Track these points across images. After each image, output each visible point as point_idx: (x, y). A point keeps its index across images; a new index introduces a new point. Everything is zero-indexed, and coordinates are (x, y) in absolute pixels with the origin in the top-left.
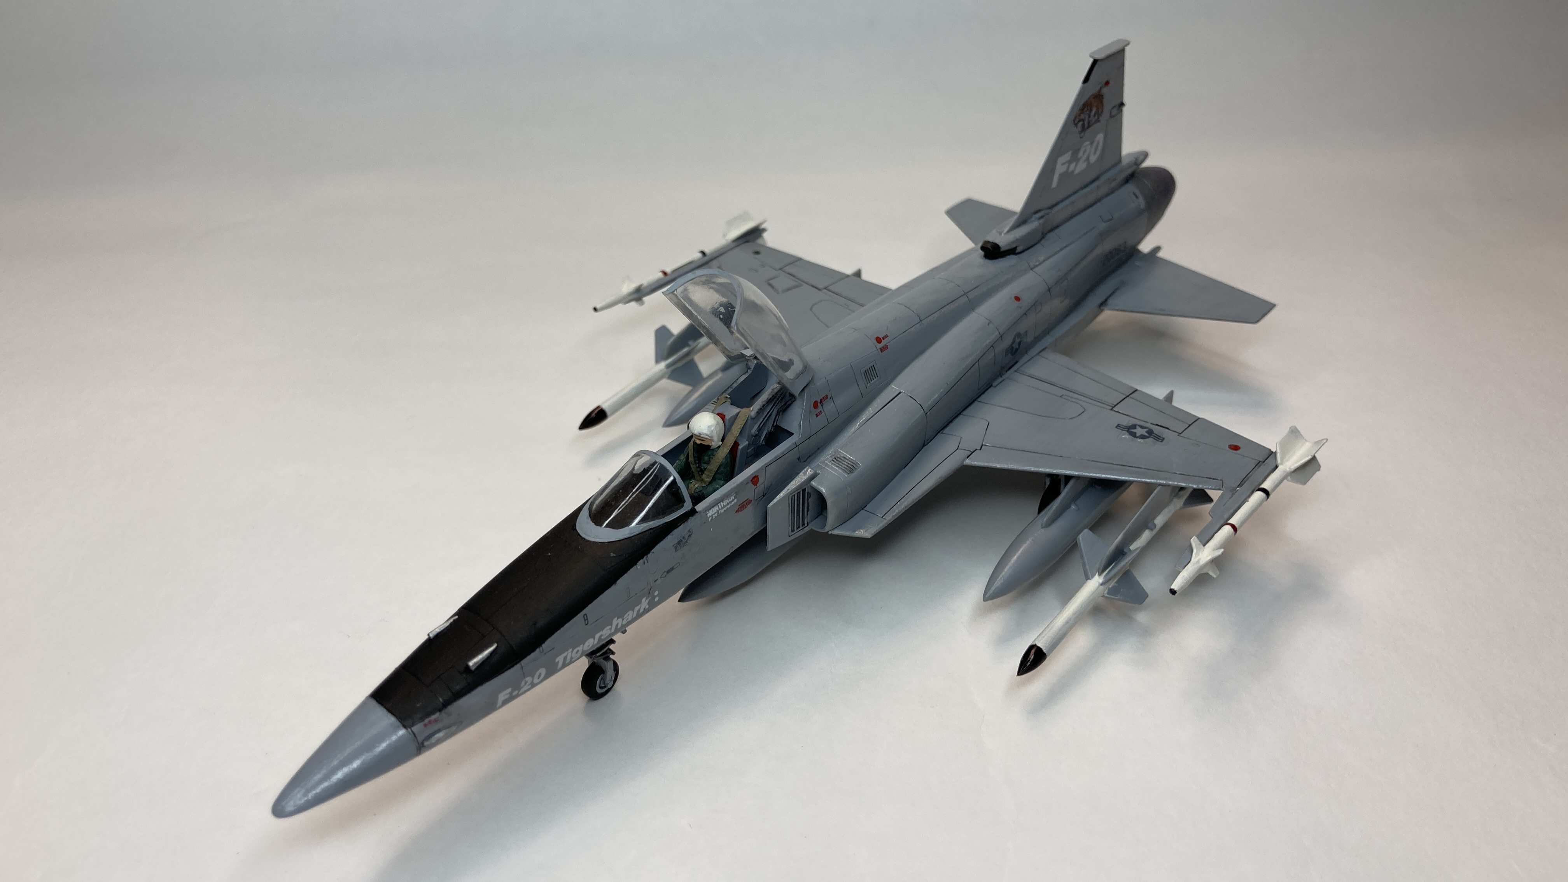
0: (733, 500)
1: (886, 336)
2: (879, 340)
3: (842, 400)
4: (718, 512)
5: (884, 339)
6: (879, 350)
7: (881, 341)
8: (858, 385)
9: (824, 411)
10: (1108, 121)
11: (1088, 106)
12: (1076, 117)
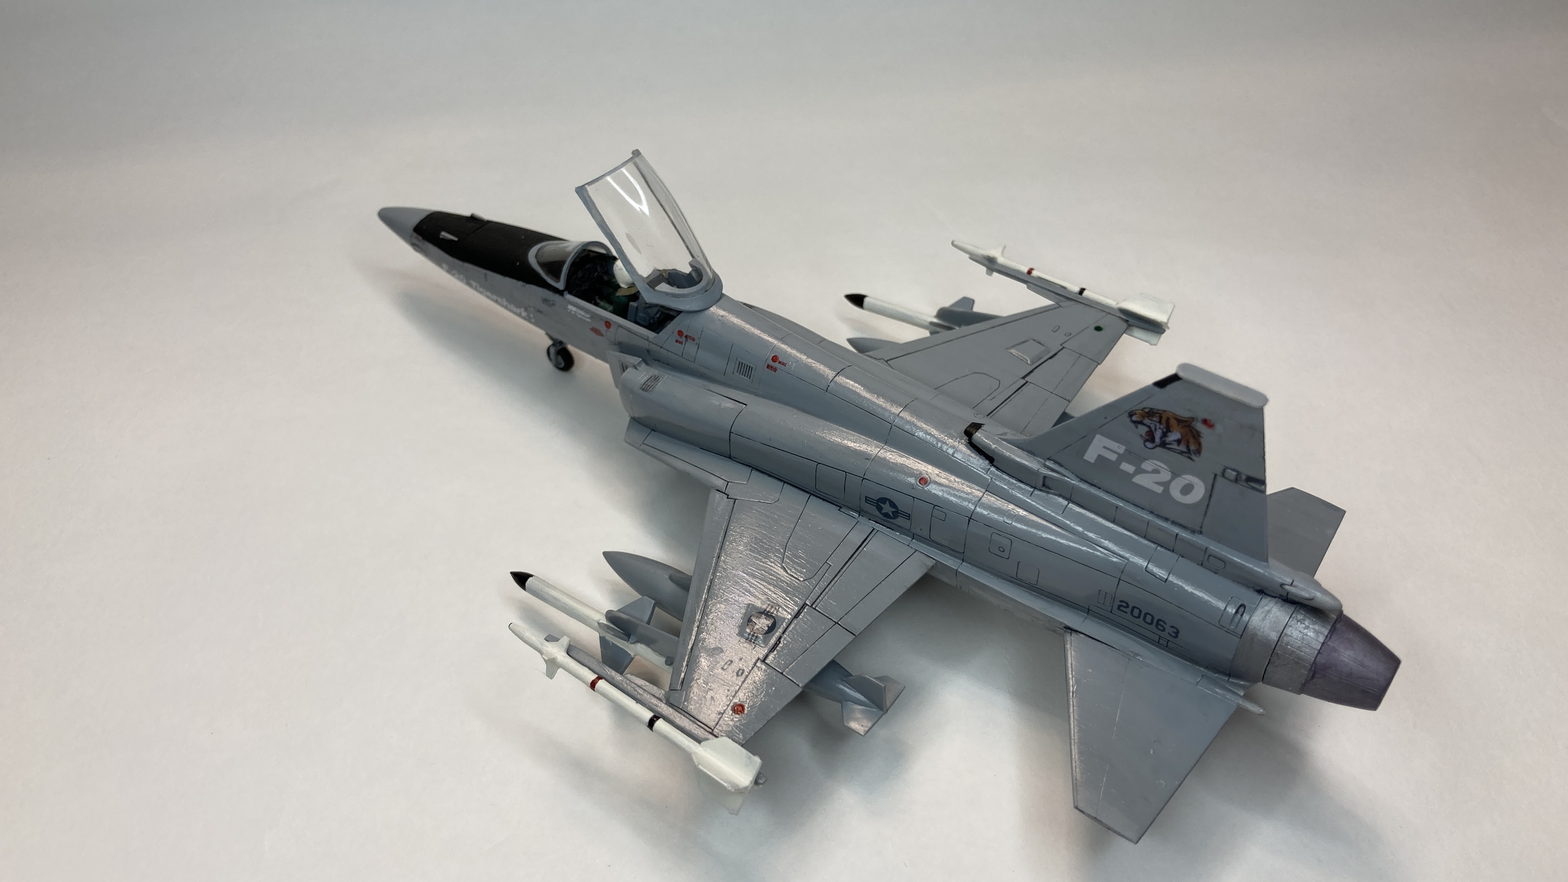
0: (587, 318)
1: (784, 364)
2: (775, 359)
3: (706, 358)
4: (576, 313)
5: (780, 363)
6: (766, 364)
7: (775, 362)
8: (727, 364)
9: (685, 345)
10: (1216, 475)
11: (1164, 421)
12: (1136, 414)
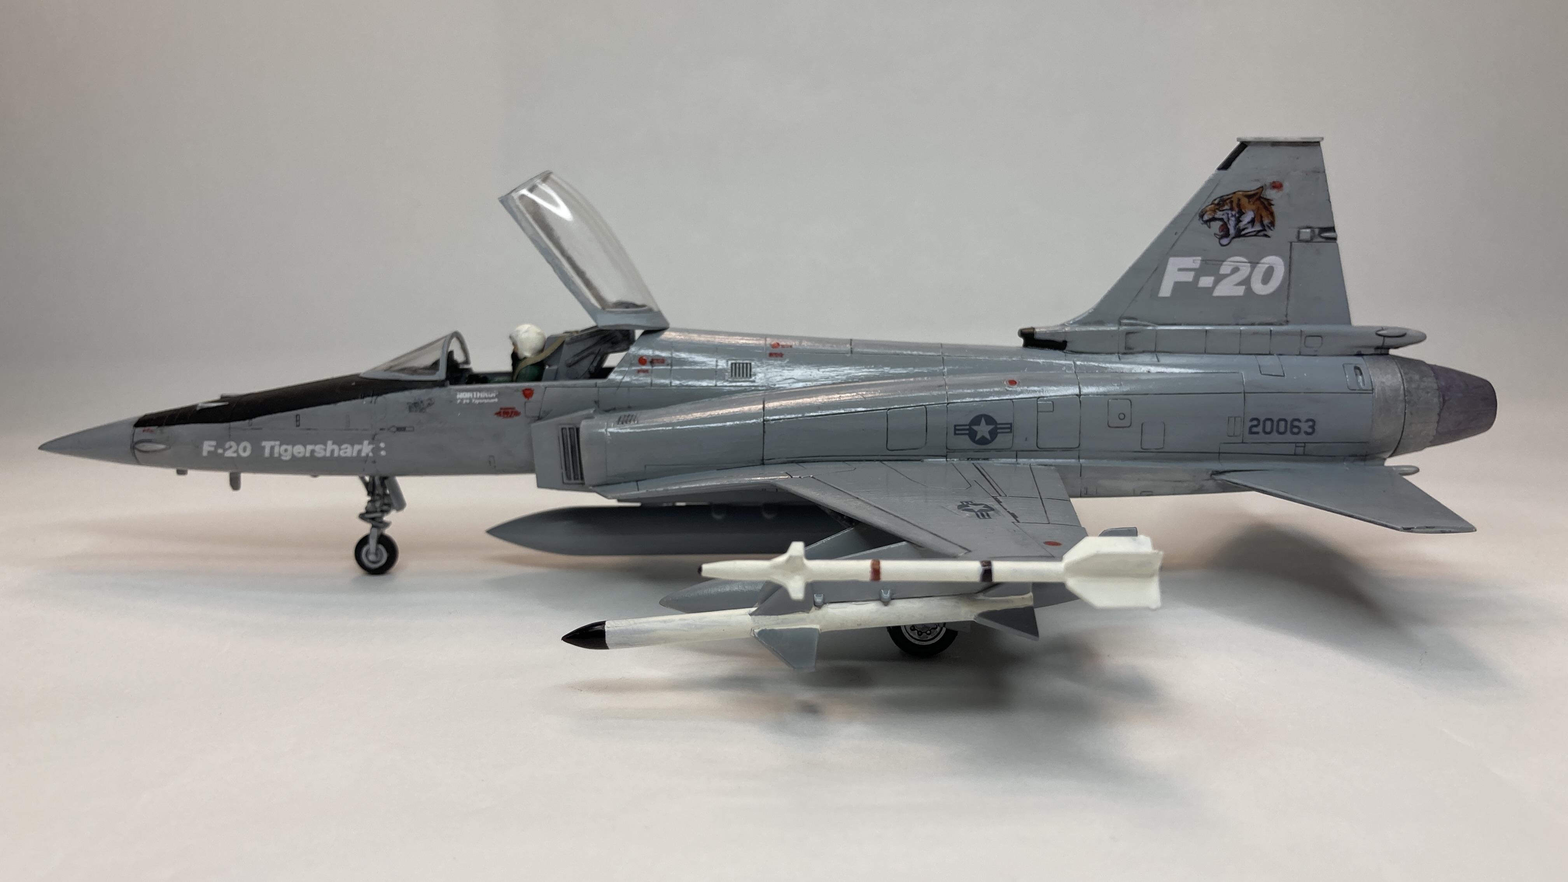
0: (493, 398)
1: (789, 347)
2: (775, 346)
4: (470, 399)
5: (783, 347)
6: (768, 353)
7: (778, 348)
9: (651, 372)
10: (1291, 243)
11: (1235, 205)
12: (1206, 212)
